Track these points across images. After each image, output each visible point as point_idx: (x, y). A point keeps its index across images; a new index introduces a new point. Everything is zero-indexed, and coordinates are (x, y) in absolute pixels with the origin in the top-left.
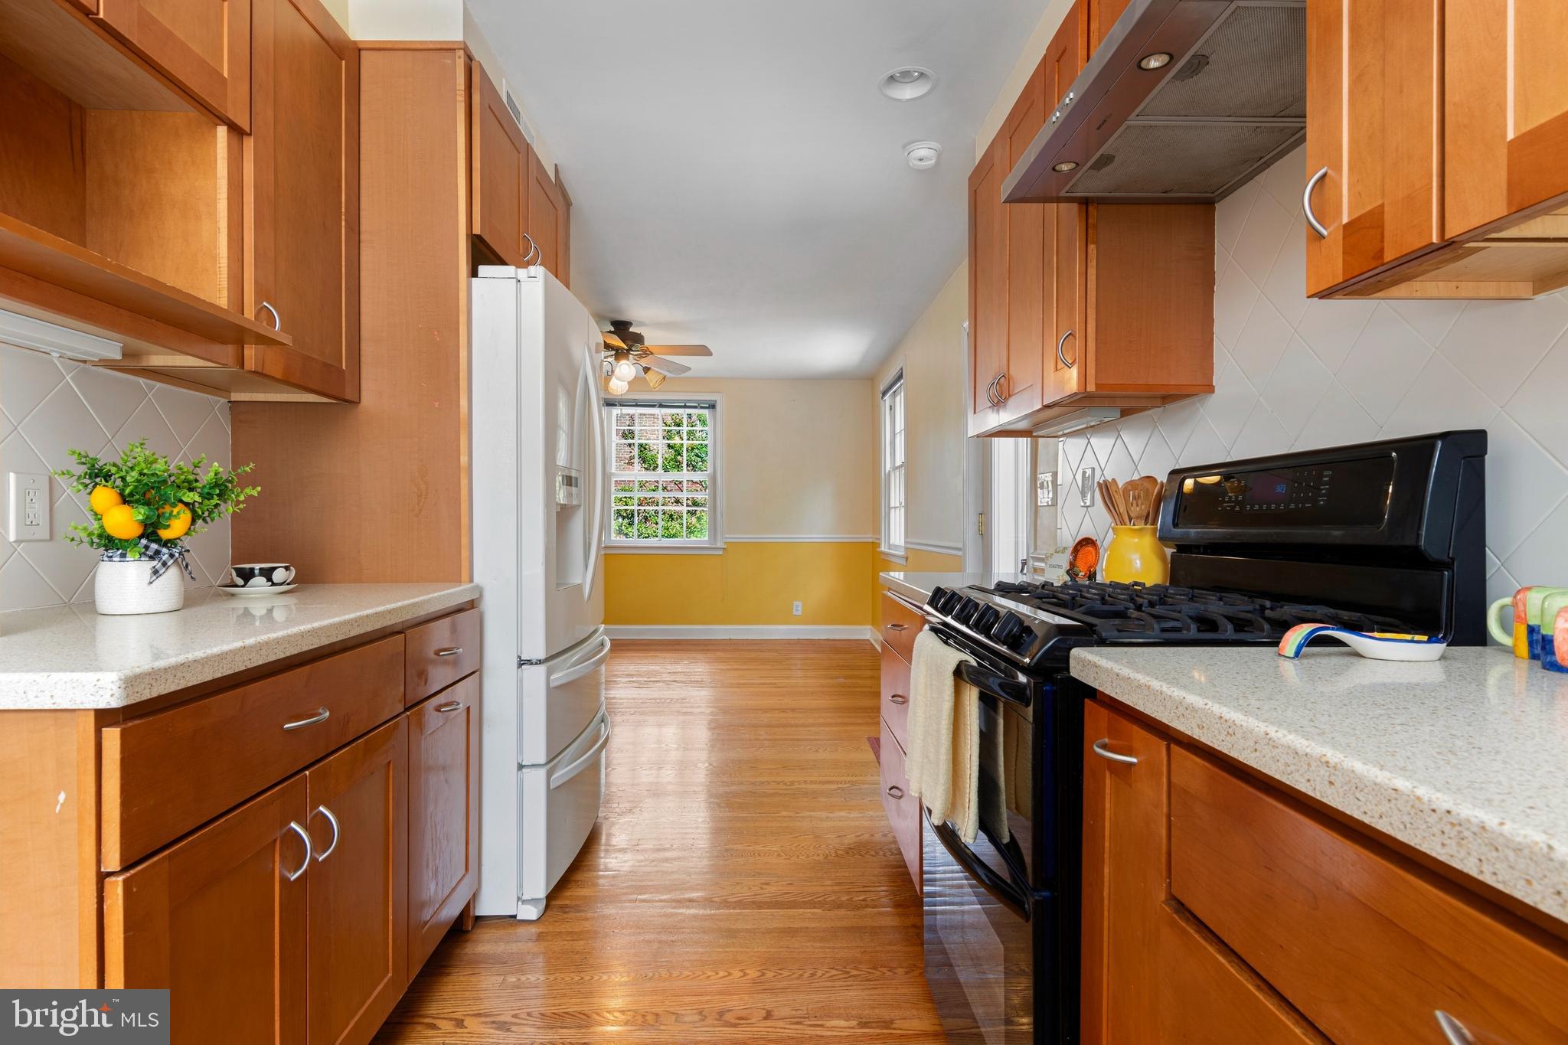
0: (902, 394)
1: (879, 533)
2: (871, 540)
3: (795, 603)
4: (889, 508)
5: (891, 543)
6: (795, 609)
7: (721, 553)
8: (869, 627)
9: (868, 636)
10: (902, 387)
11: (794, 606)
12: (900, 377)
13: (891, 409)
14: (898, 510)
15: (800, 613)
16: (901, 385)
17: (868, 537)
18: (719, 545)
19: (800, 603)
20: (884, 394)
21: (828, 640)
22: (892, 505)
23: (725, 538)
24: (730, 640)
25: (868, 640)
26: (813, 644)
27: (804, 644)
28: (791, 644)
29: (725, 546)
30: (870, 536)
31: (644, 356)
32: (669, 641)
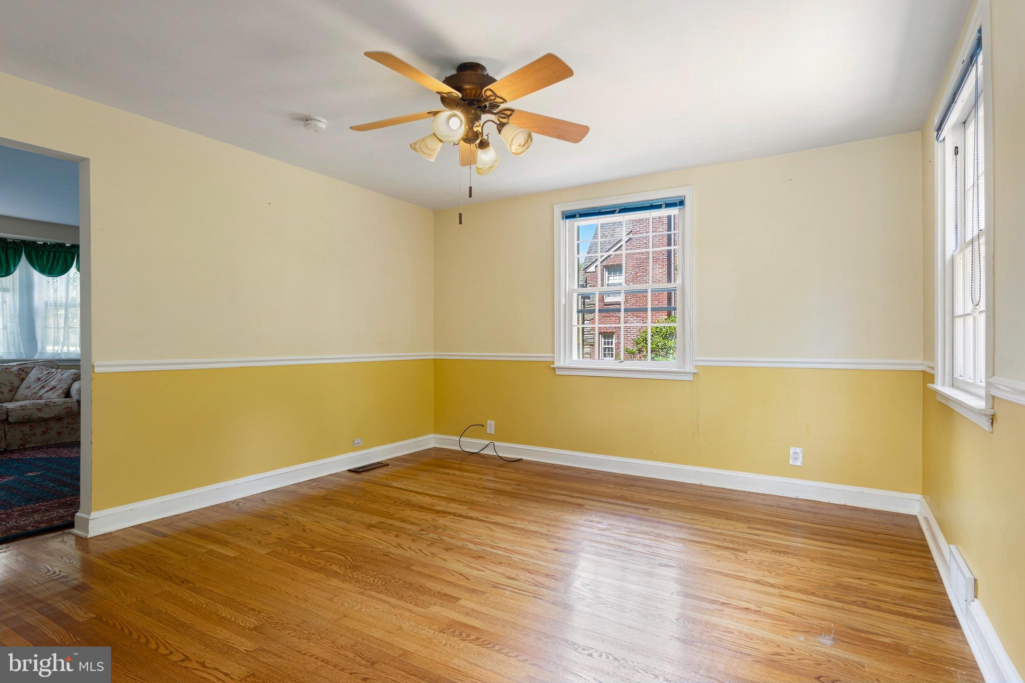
1: (933, 355)
2: (921, 368)
3: (791, 448)
4: (953, 318)
5: (956, 375)
6: (791, 457)
7: (690, 378)
9: (915, 513)
11: (792, 452)
13: (956, 153)
14: (971, 320)
15: (798, 463)
17: (918, 364)
18: (689, 368)
20: (940, 128)
21: (845, 507)
22: (959, 311)
23: (696, 360)
24: (701, 486)
25: (915, 518)
26: (816, 511)
27: (802, 511)
28: (781, 507)
29: (695, 371)
30: (919, 362)
31: (508, 113)
32: (626, 478)
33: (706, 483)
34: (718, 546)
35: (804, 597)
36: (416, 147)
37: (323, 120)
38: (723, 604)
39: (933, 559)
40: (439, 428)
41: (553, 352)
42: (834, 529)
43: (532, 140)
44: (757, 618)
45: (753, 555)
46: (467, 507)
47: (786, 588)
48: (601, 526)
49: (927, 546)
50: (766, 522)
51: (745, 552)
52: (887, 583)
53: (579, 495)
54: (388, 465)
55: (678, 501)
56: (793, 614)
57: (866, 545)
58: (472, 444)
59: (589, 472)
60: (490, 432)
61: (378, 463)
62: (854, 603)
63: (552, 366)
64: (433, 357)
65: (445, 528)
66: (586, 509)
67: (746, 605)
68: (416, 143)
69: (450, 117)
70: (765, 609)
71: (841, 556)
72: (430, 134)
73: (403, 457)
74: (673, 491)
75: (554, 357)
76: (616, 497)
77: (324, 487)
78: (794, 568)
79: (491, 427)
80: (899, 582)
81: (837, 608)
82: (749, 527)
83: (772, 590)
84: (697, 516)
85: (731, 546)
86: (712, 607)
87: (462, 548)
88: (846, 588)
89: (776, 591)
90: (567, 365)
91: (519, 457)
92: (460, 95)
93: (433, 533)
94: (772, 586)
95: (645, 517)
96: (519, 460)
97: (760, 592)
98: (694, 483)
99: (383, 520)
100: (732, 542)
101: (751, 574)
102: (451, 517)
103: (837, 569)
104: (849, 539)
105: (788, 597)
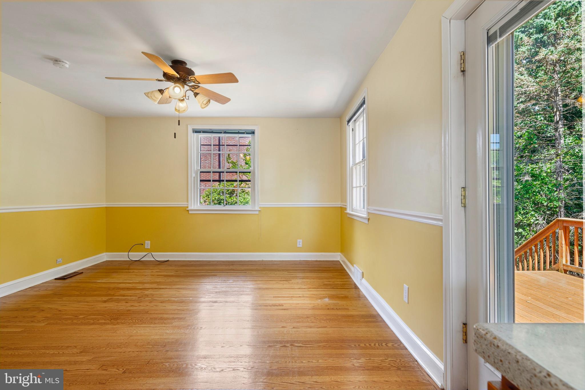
0: (365, 115)
1: (346, 201)
2: (340, 206)
3: (298, 240)
4: (352, 188)
5: (353, 208)
6: (298, 243)
7: (257, 213)
8: (339, 253)
9: (338, 259)
10: (365, 111)
11: (298, 242)
12: (363, 103)
13: (353, 131)
14: (358, 189)
15: (301, 246)
16: (364, 110)
17: (339, 204)
18: (257, 208)
19: (301, 240)
20: (349, 121)
21: (317, 261)
22: (354, 185)
23: (260, 205)
24: (263, 261)
25: (339, 261)
26: (308, 264)
27: (303, 264)
28: (296, 264)
29: (260, 210)
30: (339, 203)
31: (196, 87)
32: (229, 262)
33: (264, 259)
34: (281, 280)
35: (315, 290)
36: (149, 96)
37: (67, 62)
38: (291, 297)
39: (347, 272)
40: (109, 249)
41: (188, 202)
42: (316, 268)
43: (210, 102)
44: (304, 298)
45: (293, 281)
46: (156, 285)
47: (309, 288)
48: (230, 281)
49: (344, 269)
50: (293, 270)
51: (291, 280)
52: (337, 281)
53: (211, 272)
54: (82, 273)
55: (257, 267)
56: (314, 295)
57: (328, 272)
58: (135, 256)
59: (209, 261)
60: (147, 248)
61: (75, 272)
62: (330, 288)
63: (187, 209)
64: (105, 206)
65: (152, 295)
66: (218, 276)
67: (299, 296)
68: (148, 93)
69: (175, 87)
70: (305, 295)
71: (321, 276)
72: (156, 90)
73: (90, 268)
74: (252, 264)
75: (188, 204)
76: (229, 270)
77: (47, 289)
78: (309, 282)
79: (148, 244)
80: (340, 280)
81: (326, 291)
82: (288, 273)
83: (305, 290)
84: (267, 272)
85: (285, 279)
86: (288, 298)
87: (169, 300)
88: (326, 285)
89: (307, 290)
90: (195, 208)
91: (167, 259)
92: (179, 76)
93: (147, 298)
94: (304, 289)
95: (247, 275)
96: (168, 261)
97: (301, 291)
98: (259, 260)
99: (110, 298)
100: (285, 278)
101: (296, 286)
102: (151, 290)
103: (322, 280)
104: (322, 271)
105: (311, 291)
